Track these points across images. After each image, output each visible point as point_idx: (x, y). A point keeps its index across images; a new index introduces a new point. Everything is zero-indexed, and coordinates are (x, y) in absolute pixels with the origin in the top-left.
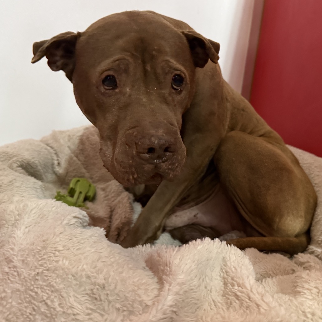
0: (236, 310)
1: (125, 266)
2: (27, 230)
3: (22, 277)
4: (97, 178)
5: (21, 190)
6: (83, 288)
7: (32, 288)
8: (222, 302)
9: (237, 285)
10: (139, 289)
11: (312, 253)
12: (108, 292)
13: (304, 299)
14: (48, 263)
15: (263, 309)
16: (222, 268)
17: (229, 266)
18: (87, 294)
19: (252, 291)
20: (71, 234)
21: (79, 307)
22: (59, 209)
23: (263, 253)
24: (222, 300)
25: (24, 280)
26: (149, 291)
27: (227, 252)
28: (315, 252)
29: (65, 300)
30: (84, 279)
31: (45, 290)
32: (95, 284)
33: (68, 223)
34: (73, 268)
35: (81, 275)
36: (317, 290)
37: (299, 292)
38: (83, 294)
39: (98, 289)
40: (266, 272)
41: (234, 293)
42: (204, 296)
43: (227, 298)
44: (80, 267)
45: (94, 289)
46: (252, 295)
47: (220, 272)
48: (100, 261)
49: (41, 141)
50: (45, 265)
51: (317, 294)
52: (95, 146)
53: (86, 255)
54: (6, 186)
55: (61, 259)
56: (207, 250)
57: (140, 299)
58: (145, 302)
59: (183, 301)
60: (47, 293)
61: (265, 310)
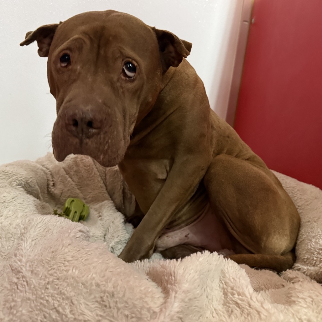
0: (237, 317)
1: (132, 276)
2: (33, 243)
3: (32, 286)
4: (90, 199)
5: (23, 207)
6: (92, 296)
7: (43, 296)
8: (223, 310)
9: (237, 294)
10: (146, 296)
11: (299, 270)
12: (117, 300)
13: (299, 308)
14: (58, 272)
15: (264, 315)
16: (221, 279)
17: (228, 278)
18: (97, 301)
19: (251, 299)
20: (79, 245)
21: (90, 313)
22: (63, 224)
23: (255, 269)
24: (223, 308)
25: (34, 289)
26: (156, 299)
27: (225, 265)
28: (302, 269)
29: (76, 308)
30: (94, 287)
31: (56, 298)
32: (104, 292)
33: (75, 236)
34: (83, 276)
35: (91, 283)
36: (311, 300)
37: (294, 302)
38: (93, 302)
39: (107, 297)
40: (258, 287)
41: (234, 301)
42: (206, 305)
43: (227, 306)
44: (90, 276)
45: (104, 296)
46: (252, 303)
47: (219, 284)
48: (107, 271)
49: (37, 162)
50: (56, 275)
51: (311, 303)
52: (89, 167)
53: (94, 265)
54: (9, 202)
55: (71, 269)
56: (208, 262)
57: (148, 306)
58: (153, 308)
59: (188, 308)
60: (58, 301)
61: (266, 316)
